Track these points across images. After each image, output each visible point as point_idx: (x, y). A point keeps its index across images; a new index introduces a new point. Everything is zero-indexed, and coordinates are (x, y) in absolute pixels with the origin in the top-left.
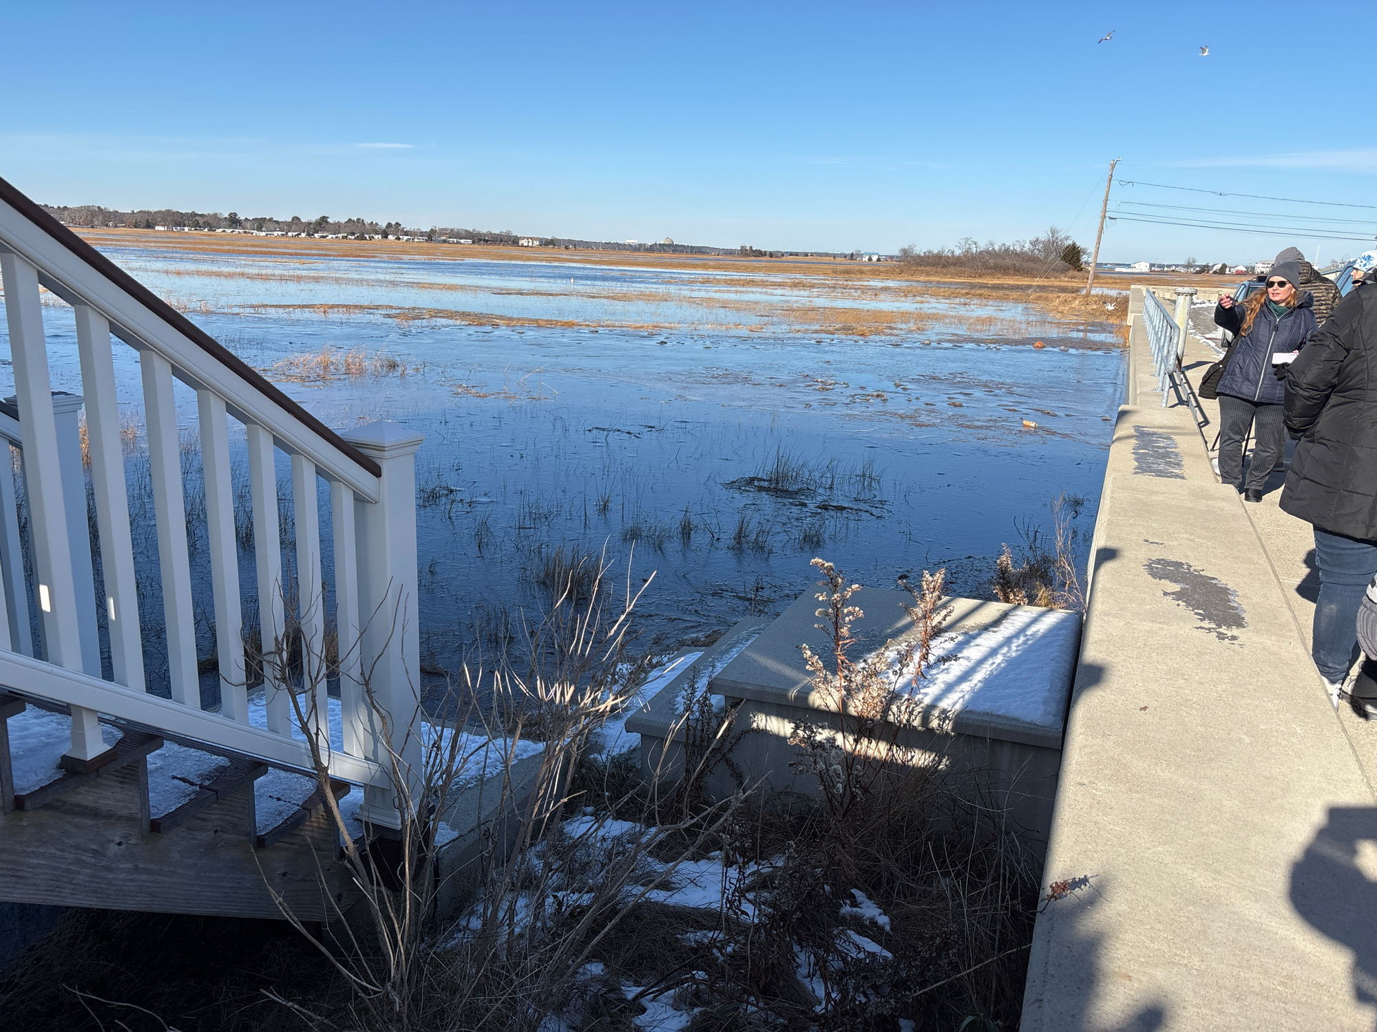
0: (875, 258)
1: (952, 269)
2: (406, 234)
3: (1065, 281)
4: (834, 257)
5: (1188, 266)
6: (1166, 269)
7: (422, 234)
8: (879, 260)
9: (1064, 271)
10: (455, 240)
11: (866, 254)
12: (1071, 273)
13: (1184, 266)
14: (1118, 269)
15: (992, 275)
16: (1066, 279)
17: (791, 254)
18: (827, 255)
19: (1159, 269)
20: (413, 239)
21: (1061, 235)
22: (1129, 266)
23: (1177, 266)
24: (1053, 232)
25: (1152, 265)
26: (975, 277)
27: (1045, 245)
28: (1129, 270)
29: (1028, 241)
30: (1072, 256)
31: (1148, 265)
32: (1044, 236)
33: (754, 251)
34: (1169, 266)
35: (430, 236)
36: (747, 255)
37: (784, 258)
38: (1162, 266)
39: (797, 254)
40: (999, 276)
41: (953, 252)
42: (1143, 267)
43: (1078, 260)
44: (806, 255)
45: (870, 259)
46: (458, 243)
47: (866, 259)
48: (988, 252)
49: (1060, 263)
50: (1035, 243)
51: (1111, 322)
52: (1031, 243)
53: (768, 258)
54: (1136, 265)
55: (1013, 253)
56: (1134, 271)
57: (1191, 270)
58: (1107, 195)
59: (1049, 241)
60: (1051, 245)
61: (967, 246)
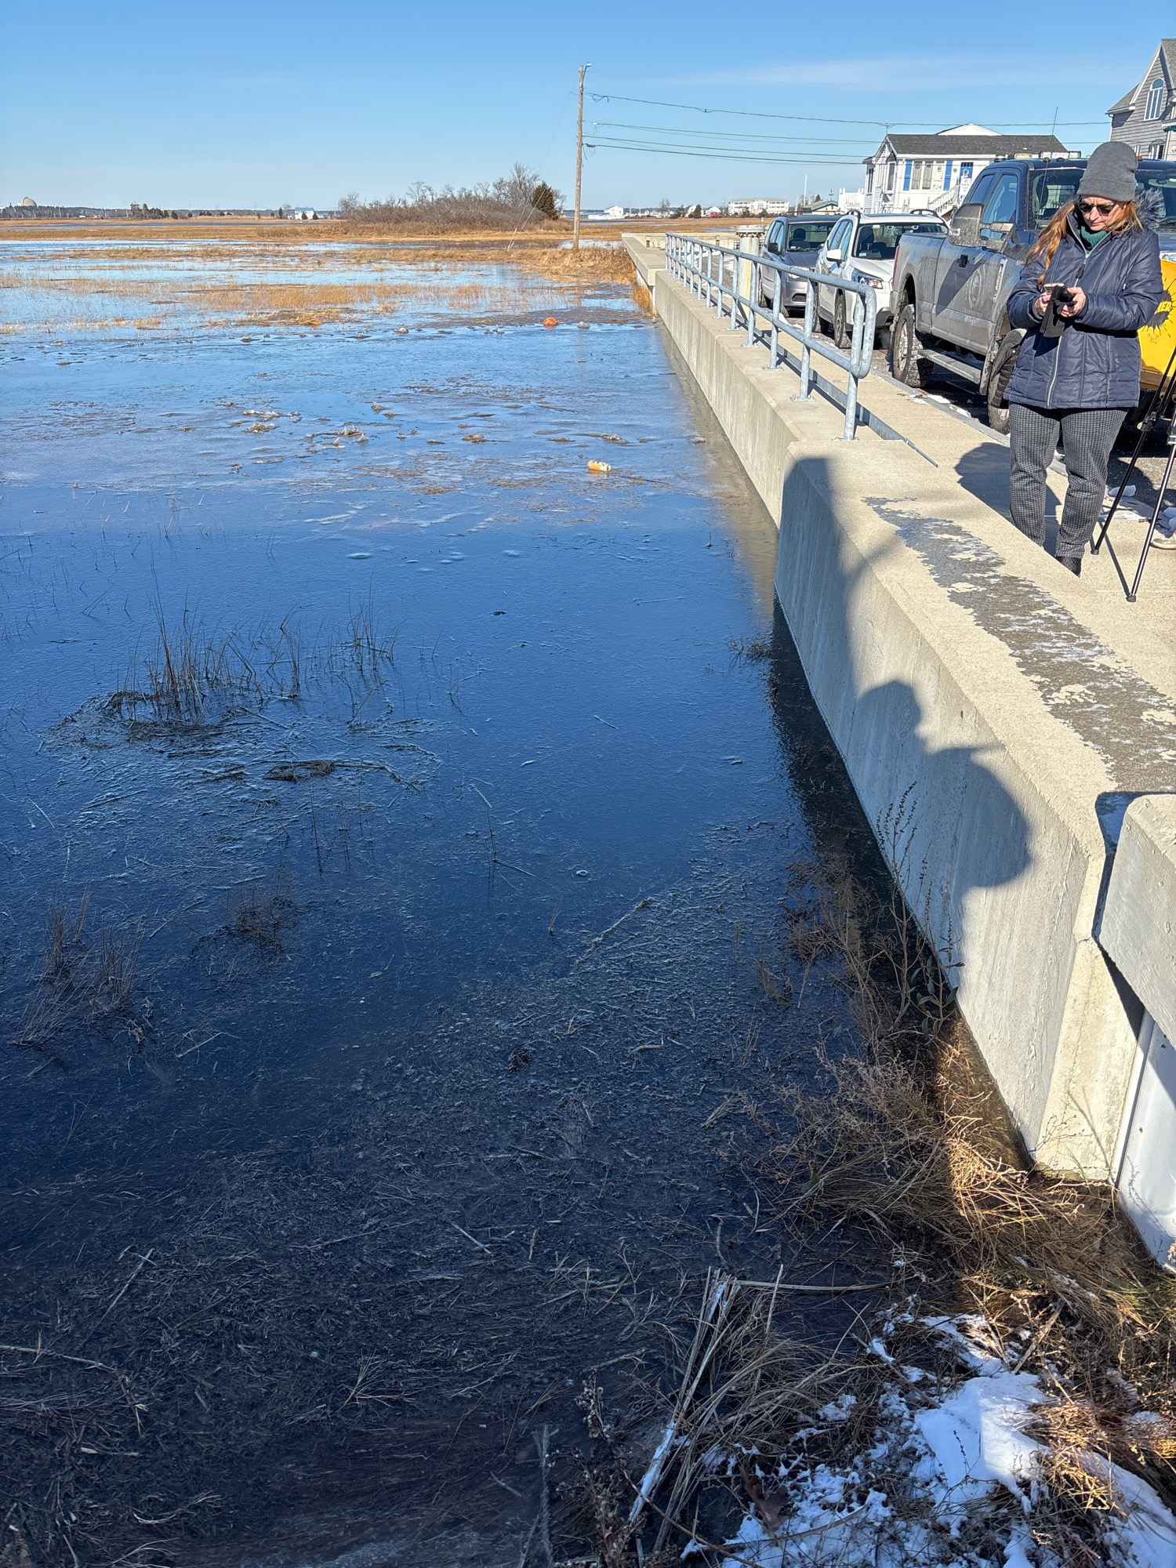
0: (310, 215)
1: (408, 225)
3: (540, 234)
4: (258, 215)
5: (663, 210)
8: (315, 217)
9: (538, 220)
11: (298, 209)
12: (547, 222)
13: (658, 210)
14: (591, 217)
15: (456, 230)
16: (542, 231)
17: (202, 213)
18: (249, 213)
21: (528, 174)
22: (602, 212)
23: (651, 210)
24: (519, 171)
25: (626, 210)
26: (437, 234)
27: (511, 188)
28: (603, 217)
29: (492, 185)
30: (544, 200)
32: (509, 177)
33: (151, 211)
36: (142, 217)
37: (193, 219)
39: (209, 213)
40: (466, 231)
41: (405, 202)
42: (616, 213)
43: (552, 206)
44: (222, 214)
45: (304, 217)
47: (299, 216)
48: (446, 200)
49: (531, 209)
50: (499, 186)
52: (495, 186)
53: (170, 220)
54: (610, 211)
55: (475, 200)
56: (609, 218)
57: (666, 214)
58: (581, 117)
59: (515, 182)
60: (518, 188)
61: (421, 193)
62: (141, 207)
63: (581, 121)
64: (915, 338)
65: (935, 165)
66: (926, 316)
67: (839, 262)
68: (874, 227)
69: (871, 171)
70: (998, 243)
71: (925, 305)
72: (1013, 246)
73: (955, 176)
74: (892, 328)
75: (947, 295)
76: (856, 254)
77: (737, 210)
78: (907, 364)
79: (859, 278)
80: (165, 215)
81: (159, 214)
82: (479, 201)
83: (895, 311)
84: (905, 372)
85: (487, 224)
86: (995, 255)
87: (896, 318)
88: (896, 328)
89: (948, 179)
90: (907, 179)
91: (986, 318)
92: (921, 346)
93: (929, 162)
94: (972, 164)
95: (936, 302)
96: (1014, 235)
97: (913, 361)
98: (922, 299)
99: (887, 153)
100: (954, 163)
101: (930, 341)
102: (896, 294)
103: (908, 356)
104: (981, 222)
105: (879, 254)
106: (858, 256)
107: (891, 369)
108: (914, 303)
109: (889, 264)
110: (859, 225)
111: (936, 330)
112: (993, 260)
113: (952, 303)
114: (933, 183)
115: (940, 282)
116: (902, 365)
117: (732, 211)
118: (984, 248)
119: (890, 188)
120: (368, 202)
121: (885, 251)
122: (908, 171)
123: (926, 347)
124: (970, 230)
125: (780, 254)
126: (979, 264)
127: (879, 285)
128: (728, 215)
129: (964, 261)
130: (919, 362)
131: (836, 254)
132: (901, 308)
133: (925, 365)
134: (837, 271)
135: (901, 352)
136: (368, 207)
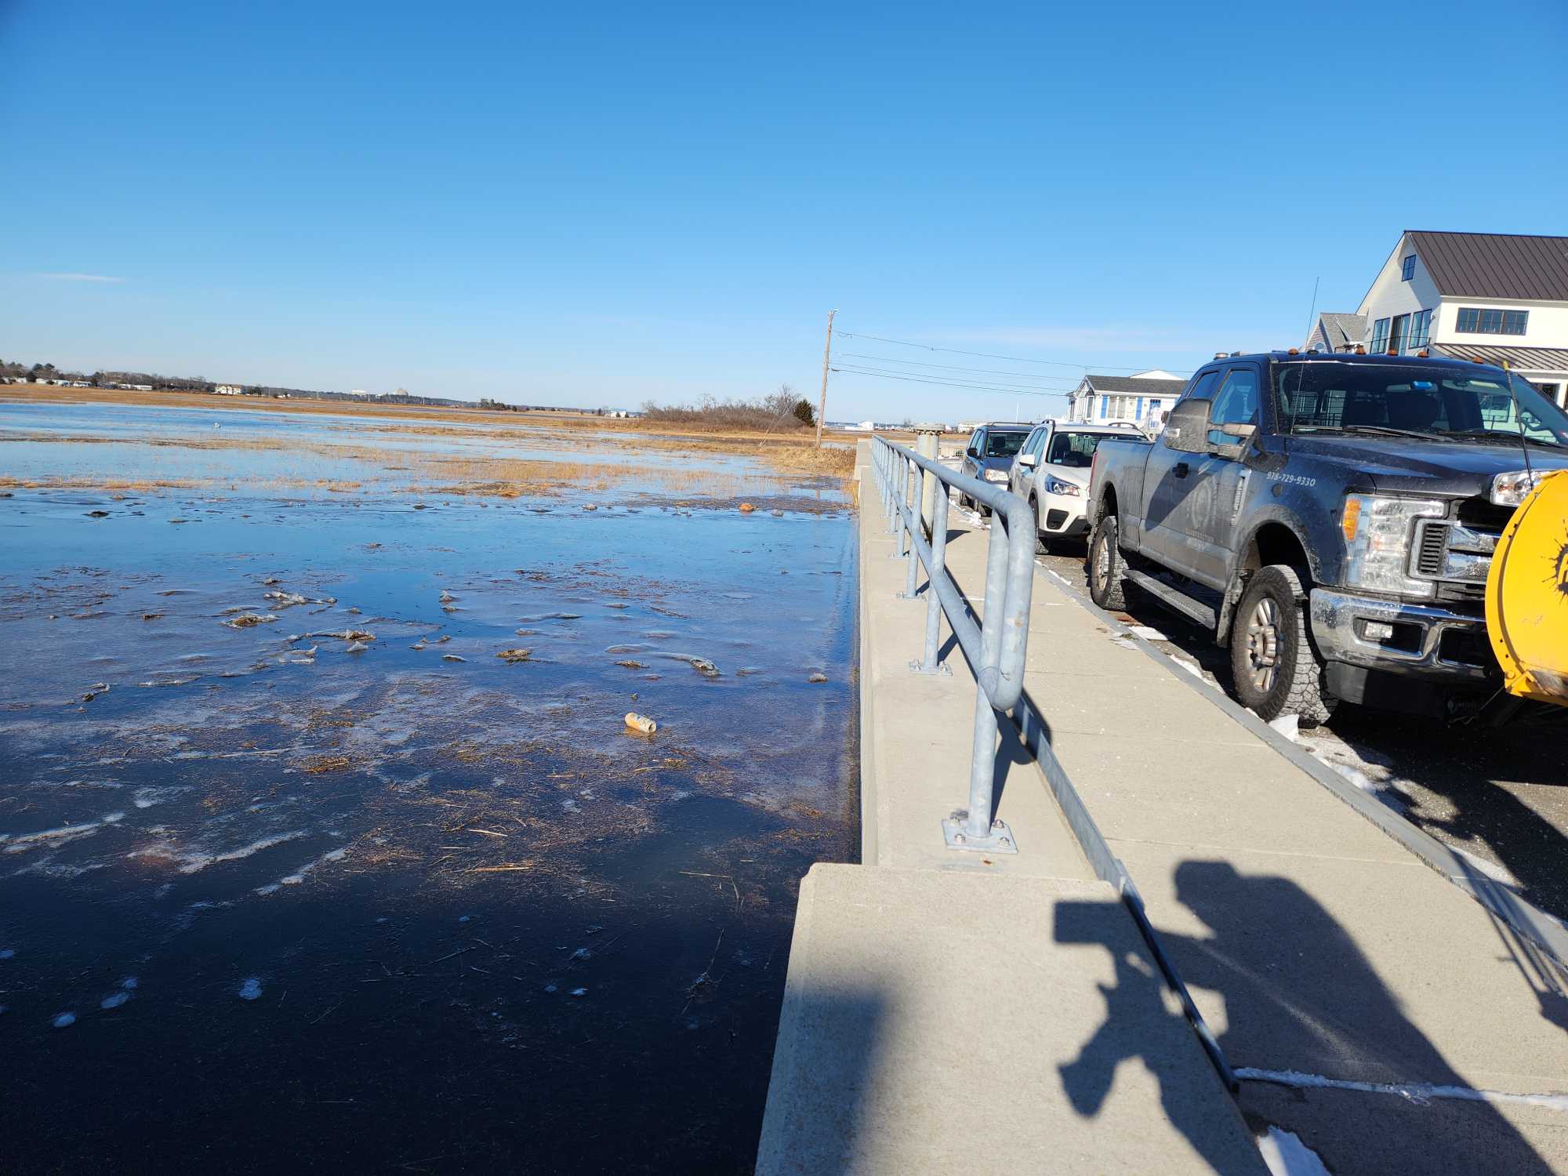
0: (623, 414)
1: (691, 424)
2: (62, 377)
3: (798, 436)
4: (582, 413)
5: (905, 426)
6: (887, 428)
7: (84, 379)
8: (627, 416)
9: (798, 427)
10: (129, 386)
11: (614, 410)
12: (804, 428)
13: (902, 426)
14: (847, 428)
15: (729, 429)
16: (800, 434)
17: (537, 409)
18: (577, 410)
19: (881, 428)
20: (72, 384)
21: (793, 393)
22: (856, 425)
23: (896, 426)
24: (785, 390)
25: (875, 425)
26: (712, 431)
27: (779, 402)
28: (857, 429)
29: (763, 398)
30: (804, 414)
31: (872, 424)
32: (778, 393)
33: (496, 405)
34: (889, 426)
35: (95, 381)
36: (489, 409)
37: (529, 413)
38: (882, 426)
39: (543, 409)
40: (737, 431)
41: (692, 408)
42: (868, 426)
43: (810, 416)
44: (553, 410)
45: (618, 415)
46: (132, 389)
47: (614, 415)
48: (726, 408)
49: (794, 420)
50: (769, 399)
51: (838, 476)
52: (766, 399)
53: (511, 412)
54: (862, 424)
55: (749, 409)
56: (861, 429)
57: (907, 429)
58: (828, 348)
59: (782, 398)
60: (784, 402)
61: (706, 402)
62: (489, 401)
63: (828, 351)
64: (1118, 555)
65: (1128, 401)
66: (1131, 532)
67: (1032, 467)
68: (1070, 435)
69: (1073, 403)
70: (1234, 450)
71: (1131, 518)
72: (1255, 453)
73: (1145, 410)
74: (1090, 539)
75: (1159, 511)
76: (1051, 459)
77: (965, 429)
78: (1109, 584)
79: (1053, 484)
80: (508, 408)
81: (502, 407)
82: (751, 410)
83: (1093, 522)
84: (1106, 593)
85: (754, 426)
86: (1230, 466)
87: (1094, 530)
88: (1094, 541)
89: (1139, 412)
90: (1104, 409)
91: (1226, 545)
92: (1125, 565)
93: (1123, 398)
94: (1159, 401)
95: (1145, 516)
96: (1257, 442)
97: (1116, 581)
98: (1126, 511)
99: (1086, 389)
100: (1144, 399)
101: (1137, 560)
102: (1094, 504)
103: (1110, 574)
104: (1209, 422)
105: (1076, 463)
106: (1052, 462)
107: (1089, 584)
108: (1116, 514)
109: (1085, 472)
110: (1054, 433)
111: (1145, 549)
112: (1229, 471)
113: (1167, 521)
114: (1126, 414)
115: (1149, 494)
116: (1103, 583)
117: (961, 430)
118: (1213, 455)
119: (1089, 416)
120: (663, 406)
121: (1082, 460)
122: (1104, 403)
123: (1132, 566)
124: (1194, 431)
125: (979, 458)
126: (1206, 474)
127: (1075, 493)
128: (957, 433)
129: (1182, 471)
130: (1123, 582)
131: (1029, 459)
132: (1101, 519)
133: (1128, 586)
134: (1030, 475)
135: (1102, 568)
136: (663, 410)
